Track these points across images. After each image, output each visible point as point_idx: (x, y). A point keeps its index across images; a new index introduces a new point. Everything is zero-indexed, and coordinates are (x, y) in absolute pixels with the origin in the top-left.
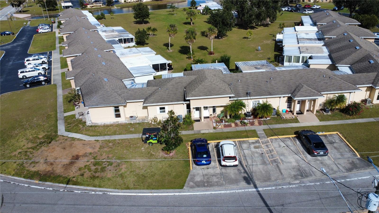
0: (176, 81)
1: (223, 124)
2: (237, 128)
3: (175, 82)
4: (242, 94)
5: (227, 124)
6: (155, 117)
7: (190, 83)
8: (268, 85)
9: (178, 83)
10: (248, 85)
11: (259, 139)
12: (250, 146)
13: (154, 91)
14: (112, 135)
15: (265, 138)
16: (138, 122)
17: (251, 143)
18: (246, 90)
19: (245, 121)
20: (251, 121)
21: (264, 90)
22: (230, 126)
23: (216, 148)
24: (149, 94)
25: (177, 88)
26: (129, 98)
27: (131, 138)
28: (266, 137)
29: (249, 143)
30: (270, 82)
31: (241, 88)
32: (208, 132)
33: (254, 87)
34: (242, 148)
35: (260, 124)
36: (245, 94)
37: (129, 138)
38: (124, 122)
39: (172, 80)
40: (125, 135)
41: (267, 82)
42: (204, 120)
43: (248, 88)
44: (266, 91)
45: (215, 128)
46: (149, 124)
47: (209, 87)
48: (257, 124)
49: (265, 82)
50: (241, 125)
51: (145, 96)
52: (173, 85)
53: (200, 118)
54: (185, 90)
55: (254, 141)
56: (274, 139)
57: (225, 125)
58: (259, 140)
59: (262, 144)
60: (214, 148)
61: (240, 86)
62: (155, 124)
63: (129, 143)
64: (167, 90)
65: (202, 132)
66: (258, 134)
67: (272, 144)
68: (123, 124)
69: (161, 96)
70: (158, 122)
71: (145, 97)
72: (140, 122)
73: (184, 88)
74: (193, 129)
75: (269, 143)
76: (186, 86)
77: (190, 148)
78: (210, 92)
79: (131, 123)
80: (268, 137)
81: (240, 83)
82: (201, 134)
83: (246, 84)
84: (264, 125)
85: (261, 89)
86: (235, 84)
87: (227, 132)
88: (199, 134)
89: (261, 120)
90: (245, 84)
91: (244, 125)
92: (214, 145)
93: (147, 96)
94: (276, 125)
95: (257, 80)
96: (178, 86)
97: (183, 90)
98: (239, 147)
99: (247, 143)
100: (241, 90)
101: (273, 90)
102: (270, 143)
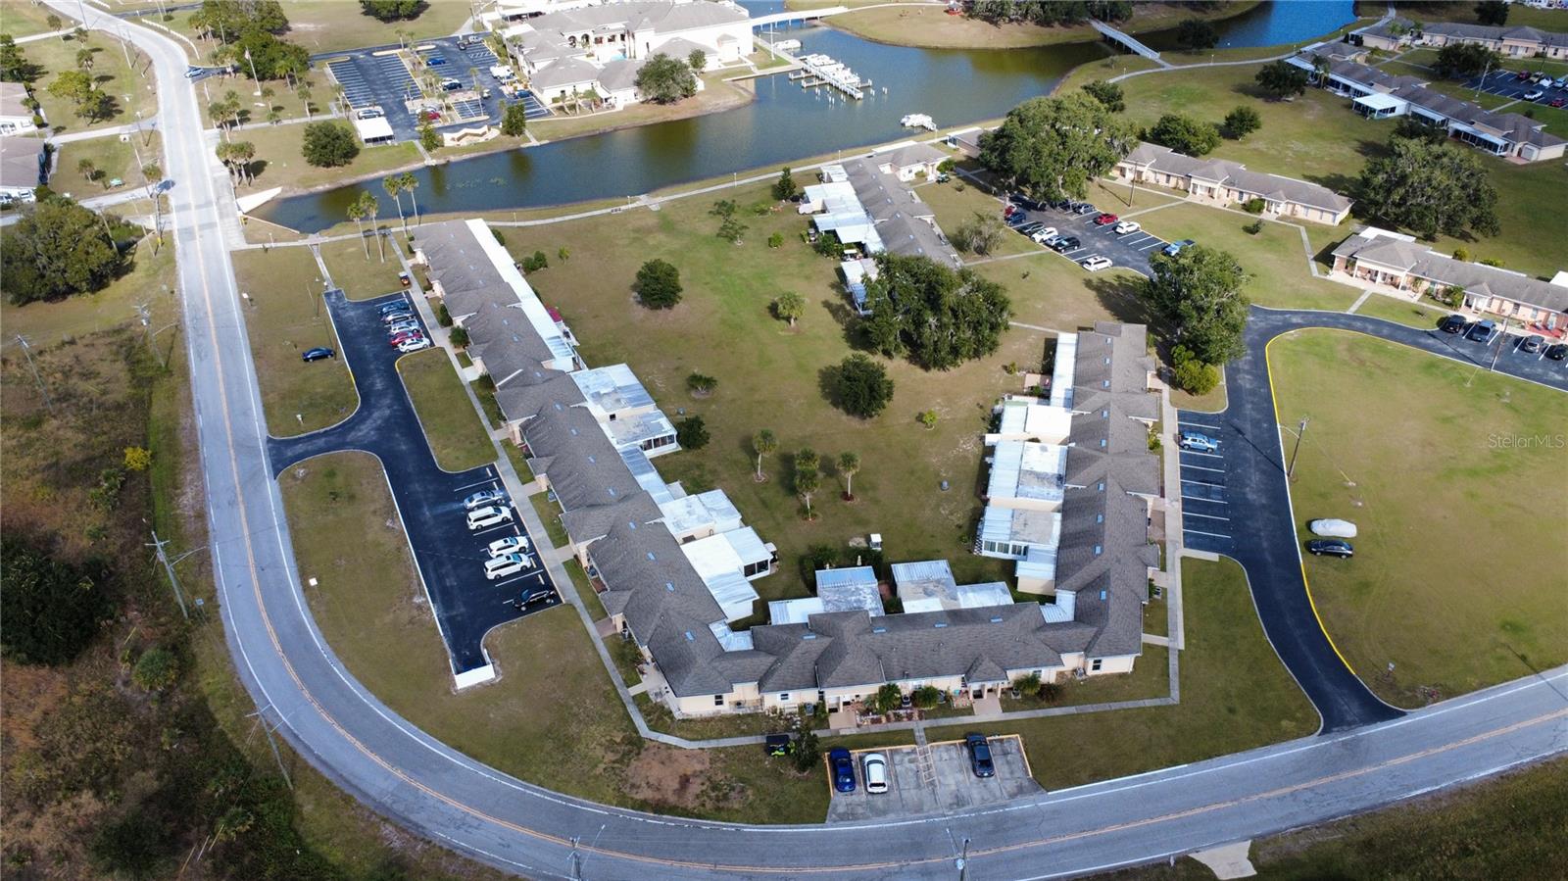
2: (888, 724)
4: (897, 675)
5: (875, 716)
6: (775, 705)
7: (822, 655)
9: (805, 654)
10: (905, 663)
11: (916, 746)
12: (905, 759)
13: (770, 667)
15: (925, 744)
16: (749, 711)
17: (905, 753)
18: (902, 668)
20: (908, 711)
21: (928, 670)
22: (878, 721)
24: (766, 671)
25: (804, 663)
26: (733, 680)
28: (927, 742)
31: (895, 667)
32: (849, 733)
34: (893, 763)
35: (921, 718)
36: (901, 674)
38: (729, 712)
39: (797, 648)
40: (737, 738)
42: (844, 709)
43: (905, 666)
45: (858, 726)
46: (766, 716)
47: (851, 668)
48: (917, 717)
49: (931, 650)
50: (894, 719)
54: (816, 665)
55: (910, 750)
56: (936, 747)
57: (872, 718)
59: (920, 755)
60: (858, 763)
62: (774, 717)
64: (790, 667)
65: (842, 733)
66: (916, 738)
67: (932, 755)
68: (728, 715)
69: (782, 678)
71: (761, 678)
72: (752, 712)
73: (814, 662)
74: (828, 727)
76: (817, 659)
77: (828, 761)
78: (852, 679)
79: (740, 714)
82: (841, 735)
84: (926, 718)
87: (877, 733)
88: (837, 736)
89: (924, 711)
91: (899, 720)
92: (857, 759)
93: (763, 674)
94: (942, 719)
96: (806, 658)
97: (813, 666)
98: (890, 763)
99: (900, 754)
100: (894, 670)
102: (930, 753)
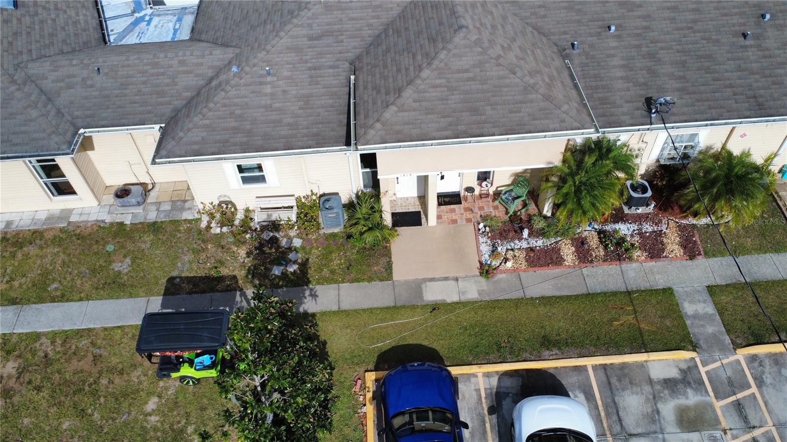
0: (310, 26)
1: (524, 245)
2: (585, 271)
3: (304, 32)
4: (626, 108)
5: (539, 243)
6: (222, 199)
7: (376, 41)
8: (751, 54)
9: (319, 38)
10: (651, 56)
11: (692, 354)
12: (660, 406)
13: (210, 73)
14: (29, 302)
15: (724, 350)
16: (152, 216)
17: (659, 382)
18: (642, 80)
19: (624, 229)
20: (648, 228)
21: (731, 86)
22: (550, 257)
23: (494, 417)
24: (188, 94)
25: (315, 69)
26: (92, 116)
27: (106, 329)
28: (727, 340)
29: (650, 382)
30: (757, 37)
31: (619, 73)
32: (455, 298)
33: (683, 64)
34: (620, 420)
35: (691, 251)
36: (641, 103)
37: (98, 326)
38: (93, 218)
39: (295, 21)
40: (85, 303)
41: (745, 36)
42: (439, 217)
43: (652, 72)
44: (739, 90)
45: (486, 271)
46: (200, 232)
47: (469, 79)
48: (678, 251)
49: (735, 34)
50: (602, 253)
51: (169, 103)
52: (297, 50)
53: (423, 198)
54: (352, 77)
55: (674, 373)
56: (767, 362)
57: (531, 249)
58: (698, 360)
59: (717, 398)
60: (487, 418)
61: (616, 61)
62: (222, 234)
63: (96, 359)
64: (269, 79)
65: (433, 294)
66: (688, 322)
67: (763, 397)
68: (89, 230)
69: (238, 112)
70: (237, 222)
71: (167, 111)
72: (162, 218)
73: (347, 65)
74: (387, 273)
75: (749, 387)
76: (359, 58)
77: (370, 410)
78: (474, 111)
79: (121, 224)
80: (737, 346)
81: (613, 43)
82: (425, 306)
83: (644, 49)
84: (707, 255)
85: (715, 80)
86: (592, 46)
88: (413, 307)
89: (694, 226)
90: (639, 46)
91: (619, 258)
92: (483, 395)
93: (178, 103)
94: (761, 257)
95: (695, 21)
96: (321, 55)
97: (342, 79)
98: (608, 415)
99: (638, 385)
100: (619, 84)
101: (774, 83)
102: (754, 389)
